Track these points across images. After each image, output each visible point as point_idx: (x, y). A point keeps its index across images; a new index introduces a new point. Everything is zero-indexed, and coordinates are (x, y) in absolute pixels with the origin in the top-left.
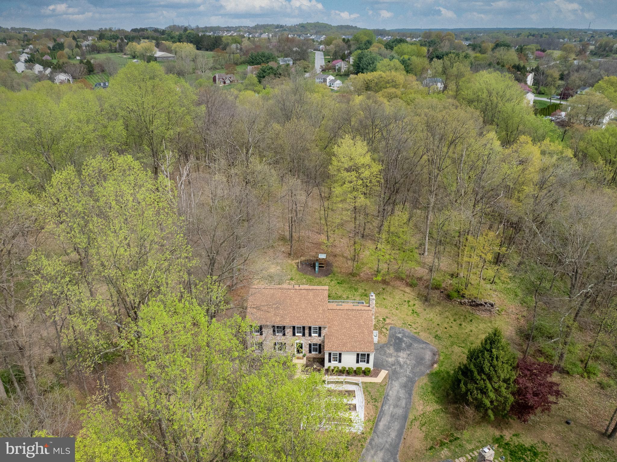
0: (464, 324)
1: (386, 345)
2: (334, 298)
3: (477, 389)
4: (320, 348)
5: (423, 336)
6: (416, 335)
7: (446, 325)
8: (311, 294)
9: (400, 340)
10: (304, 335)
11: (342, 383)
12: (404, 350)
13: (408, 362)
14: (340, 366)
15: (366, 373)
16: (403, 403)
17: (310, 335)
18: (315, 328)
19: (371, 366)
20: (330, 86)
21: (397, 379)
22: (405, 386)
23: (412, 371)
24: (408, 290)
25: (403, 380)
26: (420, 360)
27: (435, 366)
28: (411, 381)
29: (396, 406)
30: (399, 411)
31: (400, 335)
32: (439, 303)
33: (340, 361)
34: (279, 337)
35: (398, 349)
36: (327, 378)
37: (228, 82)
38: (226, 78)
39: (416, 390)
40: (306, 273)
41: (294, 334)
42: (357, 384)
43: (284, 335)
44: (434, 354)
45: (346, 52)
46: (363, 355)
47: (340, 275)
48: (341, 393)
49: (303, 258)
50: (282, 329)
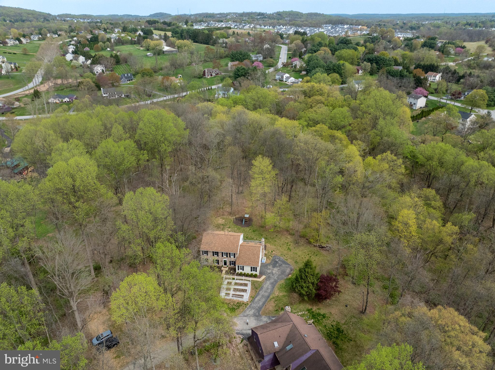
0: (312, 256)
1: (269, 264)
2: (250, 239)
3: (300, 286)
4: (234, 263)
5: (289, 261)
6: (285, 261)
7: (303, 257)
8: (232, 237)
9: (277, 262)
10: (227, 257)
11: (242, 280)
12: (277, 267)
13: (277, 273)
14: (243, 272)
15: (255, 276)
16: (269, 291)
17: (230, 257)
18: (232, 254)
19: (258, 273)
20: (286, 81)
21: (270, 280)
22: (272, 283)
23: (278, 278)
24: (289, 237)
25: (272, 281)
26: (283, 272)
27: (290, 275)
28: (276, 281)
29: (265, 292)
30: (267, 294)
31: (277, 260)
32: (303, 245)
33: (243, 270)
34: (216, 257)
35: (274, 266)
36: (236, 277)
37: (214, 74)
38: (213, 72)
39: (277, 285)
40: (237, 225)
41: (222, 256)
42: (250, 281)
43: (218, 256)
44: (291, 270)
45: (303, 50)
46: (254, 268)
47: (255, 227)
48: (241, 285)
49: (237, 216)
50: (217, 253)
